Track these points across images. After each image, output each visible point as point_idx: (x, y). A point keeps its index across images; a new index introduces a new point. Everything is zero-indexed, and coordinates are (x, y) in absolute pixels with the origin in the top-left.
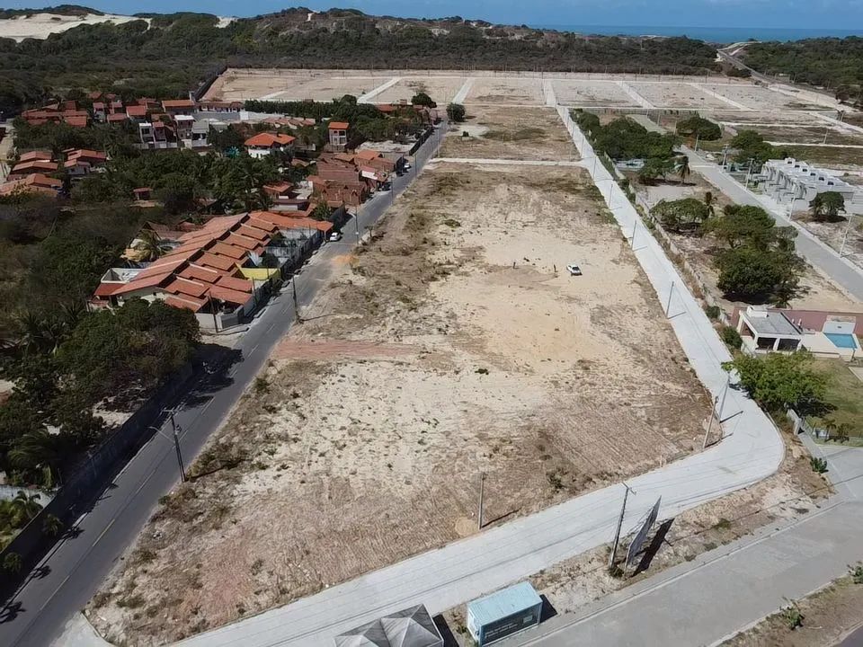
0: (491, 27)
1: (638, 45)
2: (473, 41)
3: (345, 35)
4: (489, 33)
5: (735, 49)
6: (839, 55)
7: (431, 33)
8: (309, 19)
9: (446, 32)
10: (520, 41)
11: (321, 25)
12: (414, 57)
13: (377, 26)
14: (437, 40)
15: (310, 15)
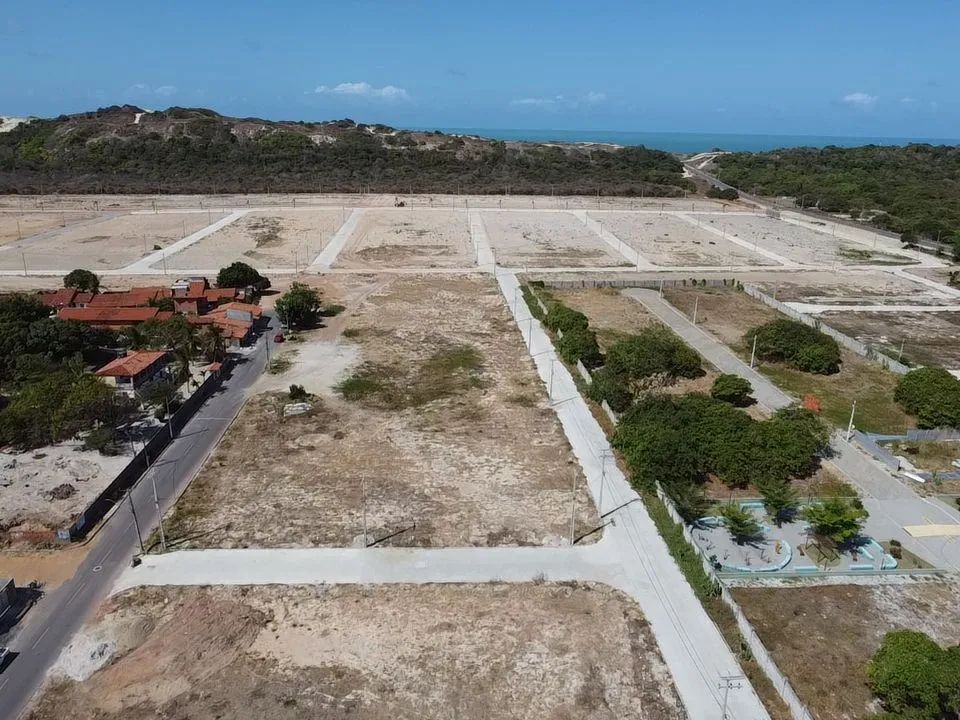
0: (393, 134)
1: (587, 157)
2: (370, 152)
3: (187, 142)
4: (391, 141)
5: (702, 160)
6: (824, 168)
7: (310, 142)
8: (137, 121)
9: (331, 139)
10: (434, 151)
11: (151, 129)
12: (284, 175)
13: (233, 132)
14: (318, 150)
15: (138, 116)
